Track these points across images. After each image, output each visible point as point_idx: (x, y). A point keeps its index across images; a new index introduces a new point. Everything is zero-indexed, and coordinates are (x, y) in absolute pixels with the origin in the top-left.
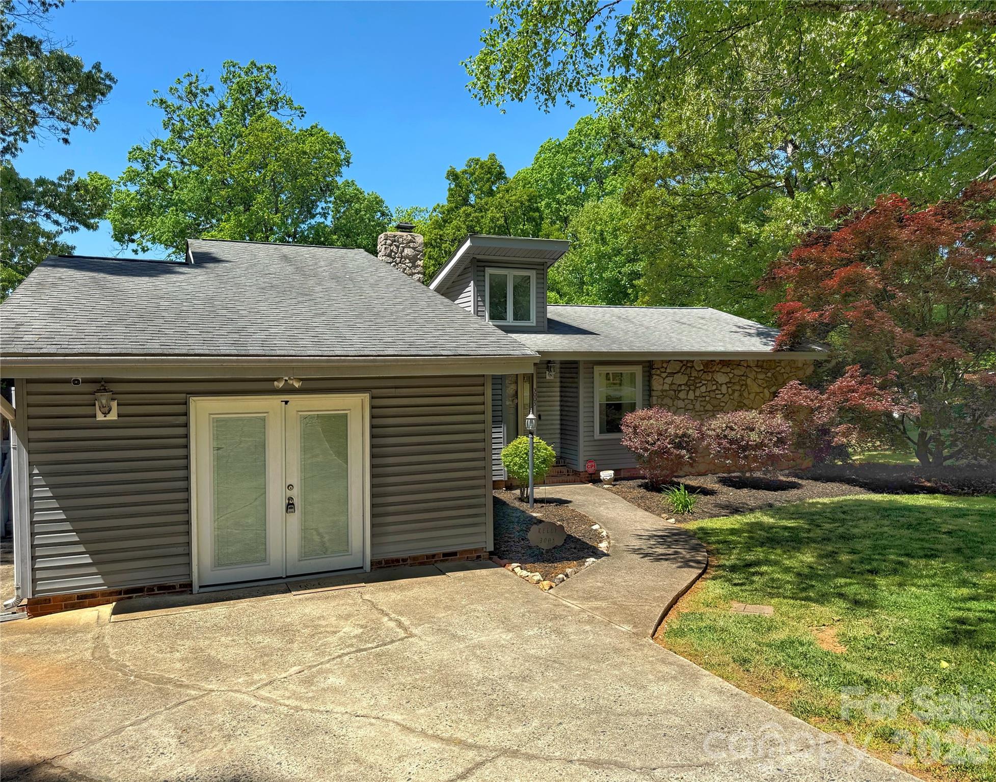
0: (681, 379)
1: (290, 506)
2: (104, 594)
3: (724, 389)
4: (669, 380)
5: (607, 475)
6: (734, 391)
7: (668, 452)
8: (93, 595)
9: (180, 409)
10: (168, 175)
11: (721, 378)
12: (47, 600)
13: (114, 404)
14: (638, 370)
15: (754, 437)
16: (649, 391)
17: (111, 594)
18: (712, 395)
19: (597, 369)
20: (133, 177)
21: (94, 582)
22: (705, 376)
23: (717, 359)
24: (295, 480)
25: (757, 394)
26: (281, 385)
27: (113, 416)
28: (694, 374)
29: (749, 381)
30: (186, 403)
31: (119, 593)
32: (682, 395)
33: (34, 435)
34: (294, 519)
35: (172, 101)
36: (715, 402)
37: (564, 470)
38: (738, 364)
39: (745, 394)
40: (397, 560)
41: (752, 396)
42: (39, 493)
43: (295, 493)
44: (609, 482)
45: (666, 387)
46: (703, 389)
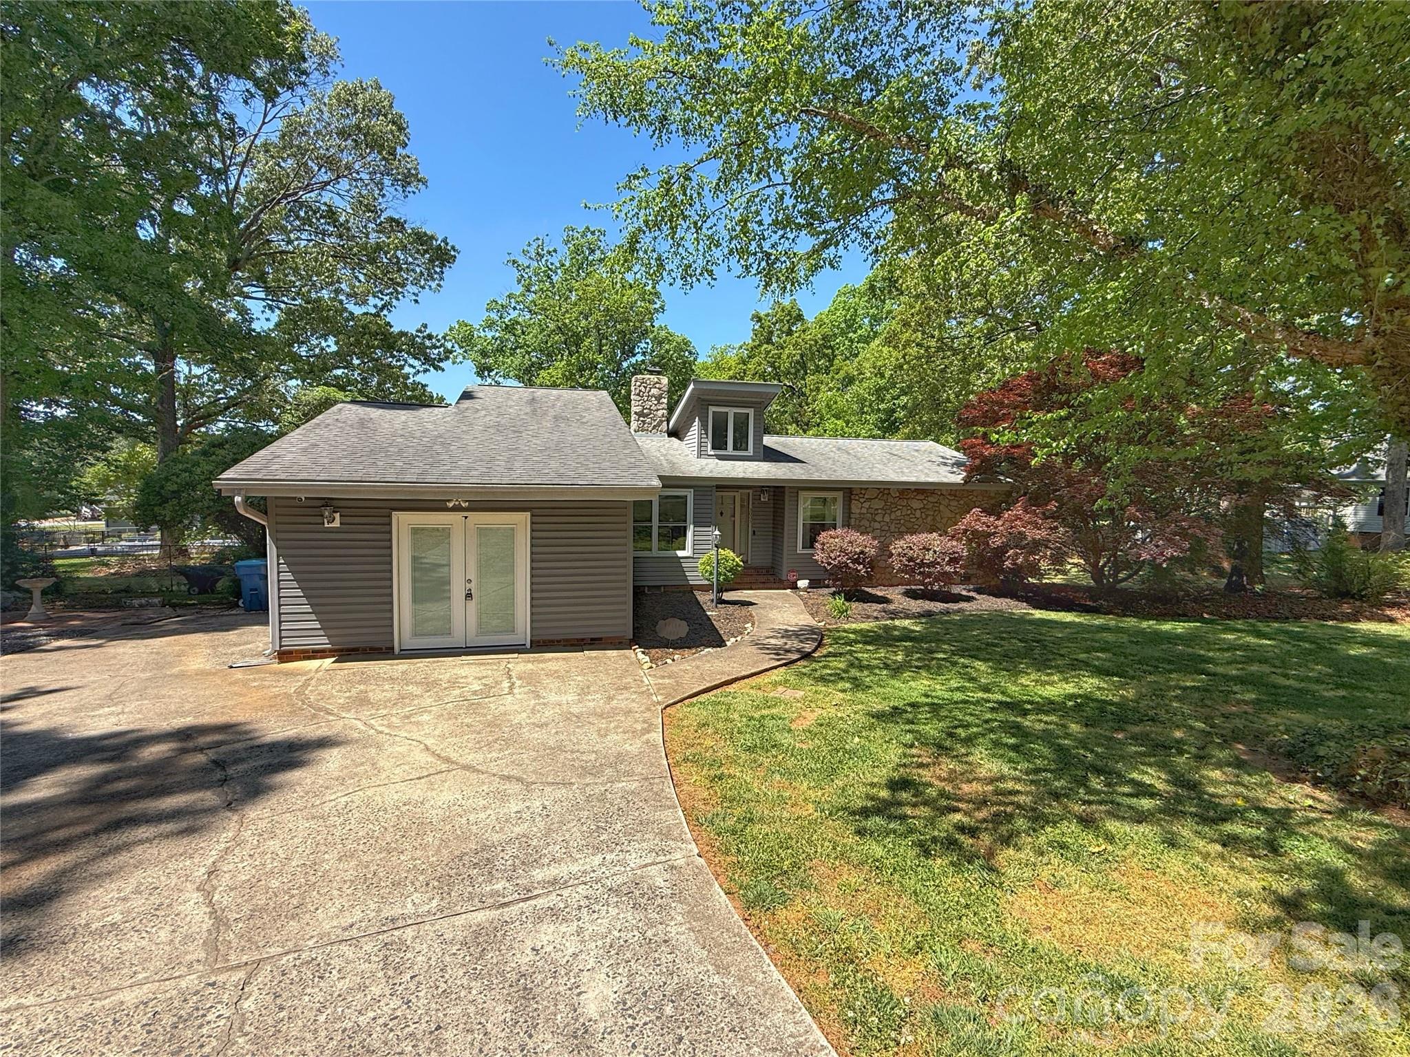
0: (878, 504)
1: (469, 596)
2: (330, 650)
3: (918, 514)
4: (866, 505)
5: (802, 583)
6: (927, 516)
7: (847, 566)
8: (323, 651)
9: (385, 520)
10: (518, 323)
11: (916, 504)
12: (291, 652)
13: (337, 516)
14: (839, 495)
15: (929, 557)
16: (848, 514)
17: (335, 651)
18: (907, 518)
19: (802, 494)
20: (490, 325)
21: (322, 642)
22: (900, 502)
23: (913, 488)
24: (472, 575)
25: (949, 518)
26: (451, 505)
27: (337, 524)
28: (891, 500)
29: (942, 507)
30: (390, 516)
31: (342, 650)
32: (878, 518)
33: (280, 536)
34: (472, 605)
35: (524, 261)
36: (910, 525)
37: (771, 579)
38: (933, 492)
39: (938, 518)
40: (553, 641)
41: (944, 521)
42: (283, 576)
43: (473, 586)
44: (805, 590)
45: (864, 511)
46: (898, 513)
